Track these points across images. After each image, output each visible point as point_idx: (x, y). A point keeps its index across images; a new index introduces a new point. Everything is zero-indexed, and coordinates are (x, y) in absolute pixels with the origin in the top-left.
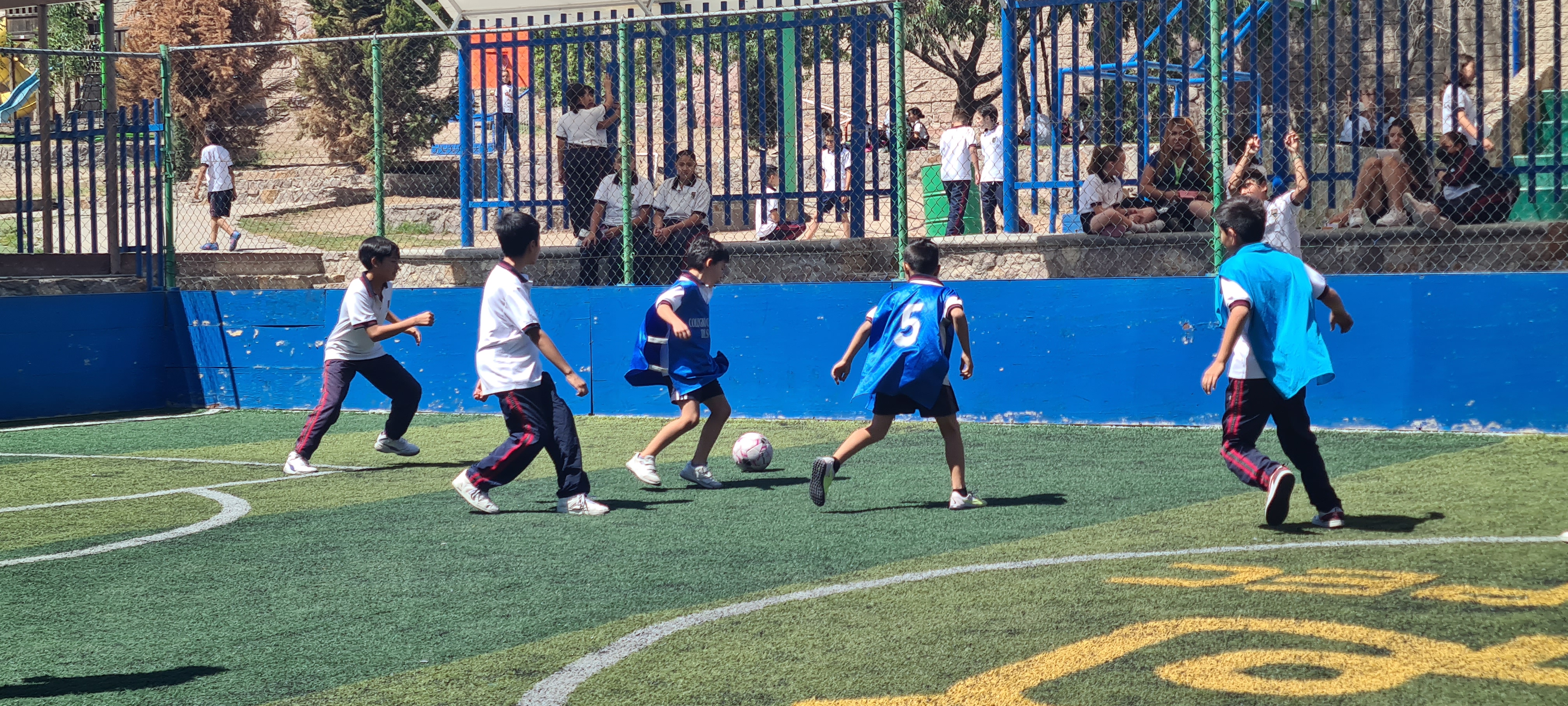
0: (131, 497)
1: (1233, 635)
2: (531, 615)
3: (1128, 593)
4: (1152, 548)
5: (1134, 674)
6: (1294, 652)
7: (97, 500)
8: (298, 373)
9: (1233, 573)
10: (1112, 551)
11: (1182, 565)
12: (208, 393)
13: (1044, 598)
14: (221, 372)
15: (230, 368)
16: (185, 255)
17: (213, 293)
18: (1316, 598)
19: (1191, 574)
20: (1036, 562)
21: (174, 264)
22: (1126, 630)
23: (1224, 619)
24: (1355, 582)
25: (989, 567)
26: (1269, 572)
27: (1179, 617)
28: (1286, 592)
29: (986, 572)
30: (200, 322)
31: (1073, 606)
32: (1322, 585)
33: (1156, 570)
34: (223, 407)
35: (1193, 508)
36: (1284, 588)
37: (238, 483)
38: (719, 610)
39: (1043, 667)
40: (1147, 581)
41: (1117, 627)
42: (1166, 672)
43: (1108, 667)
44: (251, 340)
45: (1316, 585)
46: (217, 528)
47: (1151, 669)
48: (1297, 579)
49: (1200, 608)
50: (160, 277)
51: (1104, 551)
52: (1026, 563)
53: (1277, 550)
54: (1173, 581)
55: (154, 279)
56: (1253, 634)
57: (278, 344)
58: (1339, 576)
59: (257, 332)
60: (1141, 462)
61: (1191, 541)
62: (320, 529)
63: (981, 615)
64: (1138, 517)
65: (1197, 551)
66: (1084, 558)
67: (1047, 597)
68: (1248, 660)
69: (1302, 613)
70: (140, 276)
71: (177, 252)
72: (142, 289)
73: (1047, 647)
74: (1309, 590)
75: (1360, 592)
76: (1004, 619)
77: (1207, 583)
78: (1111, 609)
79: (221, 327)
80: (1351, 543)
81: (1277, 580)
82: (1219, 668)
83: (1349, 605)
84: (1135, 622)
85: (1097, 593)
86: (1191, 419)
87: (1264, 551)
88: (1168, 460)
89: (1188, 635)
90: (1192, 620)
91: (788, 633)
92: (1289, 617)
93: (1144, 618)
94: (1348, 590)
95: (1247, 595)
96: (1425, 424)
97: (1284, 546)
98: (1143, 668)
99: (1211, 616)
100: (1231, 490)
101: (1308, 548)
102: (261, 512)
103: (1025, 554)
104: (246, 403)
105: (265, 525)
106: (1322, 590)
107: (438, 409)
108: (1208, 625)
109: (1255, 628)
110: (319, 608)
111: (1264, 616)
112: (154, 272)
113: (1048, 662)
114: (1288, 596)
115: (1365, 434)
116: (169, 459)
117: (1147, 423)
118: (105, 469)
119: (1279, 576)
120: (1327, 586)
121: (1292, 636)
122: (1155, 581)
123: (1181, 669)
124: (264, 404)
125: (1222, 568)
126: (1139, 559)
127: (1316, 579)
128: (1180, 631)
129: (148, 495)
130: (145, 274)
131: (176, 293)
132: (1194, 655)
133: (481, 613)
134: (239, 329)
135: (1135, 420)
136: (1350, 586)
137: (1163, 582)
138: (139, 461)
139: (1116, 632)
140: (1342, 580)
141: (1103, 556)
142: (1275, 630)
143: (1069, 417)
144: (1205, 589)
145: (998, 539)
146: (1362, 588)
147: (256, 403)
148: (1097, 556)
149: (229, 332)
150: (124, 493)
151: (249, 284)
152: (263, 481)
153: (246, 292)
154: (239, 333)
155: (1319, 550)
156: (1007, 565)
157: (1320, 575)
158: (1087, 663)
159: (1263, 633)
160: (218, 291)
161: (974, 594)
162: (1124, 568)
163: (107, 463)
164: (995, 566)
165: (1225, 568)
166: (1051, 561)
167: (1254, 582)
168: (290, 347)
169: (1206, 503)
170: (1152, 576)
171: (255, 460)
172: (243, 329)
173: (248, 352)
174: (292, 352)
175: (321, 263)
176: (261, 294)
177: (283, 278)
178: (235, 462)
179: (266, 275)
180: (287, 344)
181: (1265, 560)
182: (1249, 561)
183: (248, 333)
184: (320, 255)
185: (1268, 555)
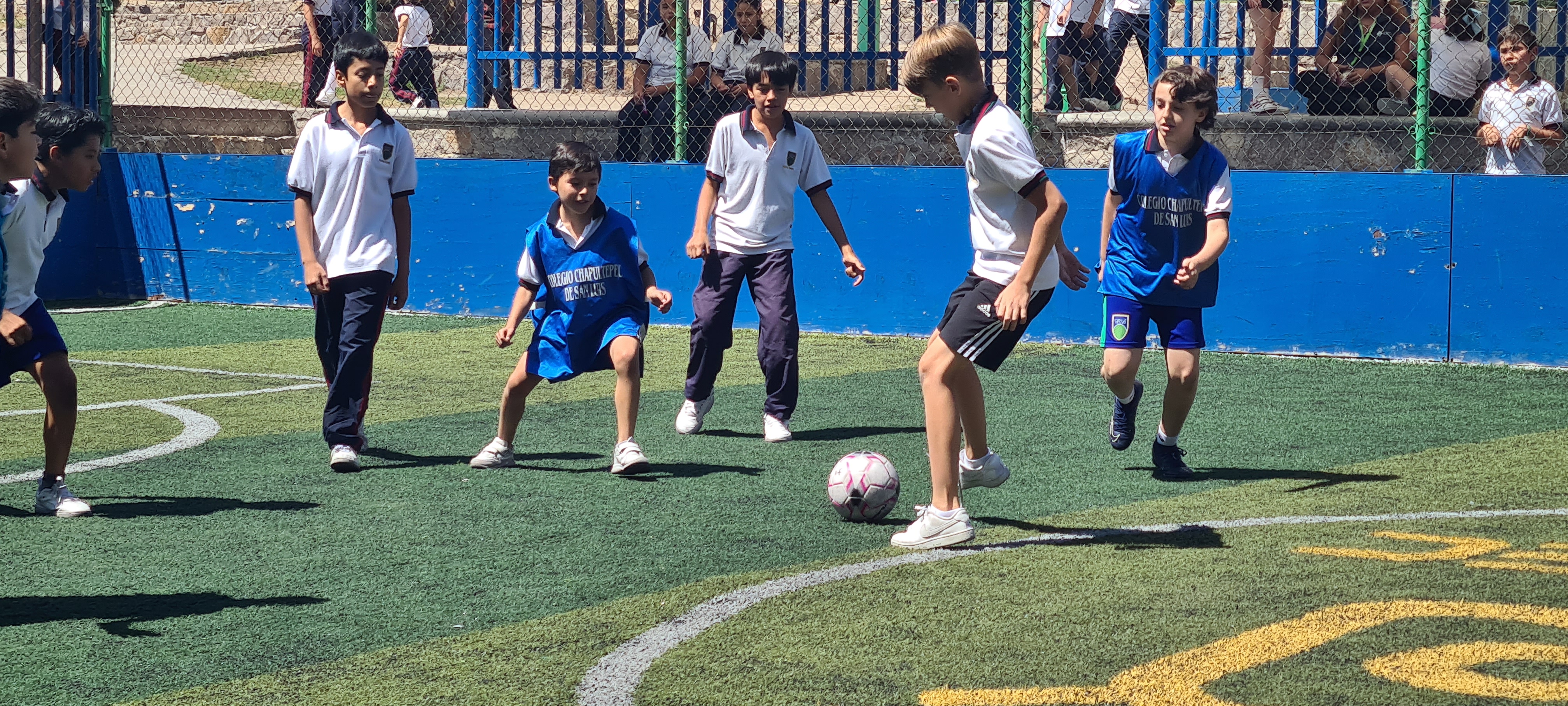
1: (1456, 623)
3: (1321, 568)
4: (1344, 512)
5: (1338, 667)
6: (1534, 646)
8: (263, 260)
9: (1448, 545)
10: (1296, 514)
11: (1385, 534)
12: (150, 282)
13: (1215, 570)
14: (167, 255)
15: (178, 250)
16: (124, 107)
17: (159, 156)
18: (1553, 580)
19: (1396, 545)
20: (1199, 523)
22: (1322, 613)
23: (1444, 602)
25: (1143, 528)
26: (1493, 545)
27: (1388, 599)
28: (1517, 570)
30: (142, 193)
31: (1254, 581)
32: (1561, 563)
33: (1352, 540)
34: (169, 299)
35: (1391, 462)
36: (1514, 566)
37: (200, 396)
38: (816, 573)
39: (1224, 656)
40: (1343, 552)
41: (1312, 609)
42: (1378, 666)
43: (1304, 657)
44: (205, 216)
45: (1553, 563)
46: (178, 451)
47: (1358, 662)
48: (1529, 555)
49: (1412, 588)
51: (1285, 514)
53: (1500, 518)
54: (1375, 554)
56: (1480, 622)
57: (239, 222)
59: (213, 206)
60: (1320, 402)
61: (1392, 503)
62: (306, 458)
63: (1142, 590)
65: (1402, 516)
66: (1262, 521)
67: (1220, 568)
68: (1477, 654)
69: (1539, 598)
71: (114, 103)
73: (1227, 633)
74: (1546, 569)
76: (1170, 596)
77: (1418, 557)
78: (1301, 586)
79: (168, 199)
81: (1504, 555)
82: (1442, 663)
84: (1333, 603)
85: (1283, 566)
86: (1378, 350)
87: (1484, 519)
88: (1354, 401)
89: (1401, 621)
90: (1404, 603)
92: (1524, 602)
93: (1344, 599)
95: (1471, 572)
97: (1508, 513)
98: (1347, 661)
99: (1427, 600)
100: (1436, 440)
101: (1539, 517)
102: (233, 433)
103: (1187, 514)
104: (198, 295)
105: (240, 450)
106: (1560, 570)
107: (437, 310)
108: (1423, 609)
109: (1482, 615)
111: (1492, 600)
113: (1230, 649)
114: (1519, 576)
116: (110, 363)
117: (1323, 354)
119: (1505, 550)
121: (1528, 625)
122: (1354, 552)
123: (1395, 663)
124: (219, 297)
125: (1435, 539)
126: (1329, 524)
127: (1552, 555)
128: (1390, 617)
131: (113, 156)
132: (1410, 647)
134: (190, 202)
135: (1309, 349)
137: (1364, 554)
139: (1309, 615)
141: (1285, 519)
143: (1227, 344)
144: (1416, 565)
145: (1149, 494)
147: (210, 296)
148: (1277, 520)
149: (178, 205)
151: (202, 147)
152: (231, 394)
153: (200, 156)
154: (190, 207)
155: (1552, 519)
157: (1557, 550)
158: (1278, 653)
160: (165, 154)
162: (1311, 535)
164: (1152, 528)
165: (1439, 539)
166: (1219, 523)
167: (1476, 557)
168: (254, 226)
169: (1406, 456)
170: (1349, 546)
171: (217, 367)
172: (196, 203)
173: (202, 231)
174: (256, 233)
175: (292, 122)
176: (218, 158)
177: (244, 139)
178: (193, 370)
179: (222, 135)
180: (251, 222)
181: (1487, 530)
182: (1465, 531)
183: (201, 208)
184: (292, 112)
185: (1489, 524)
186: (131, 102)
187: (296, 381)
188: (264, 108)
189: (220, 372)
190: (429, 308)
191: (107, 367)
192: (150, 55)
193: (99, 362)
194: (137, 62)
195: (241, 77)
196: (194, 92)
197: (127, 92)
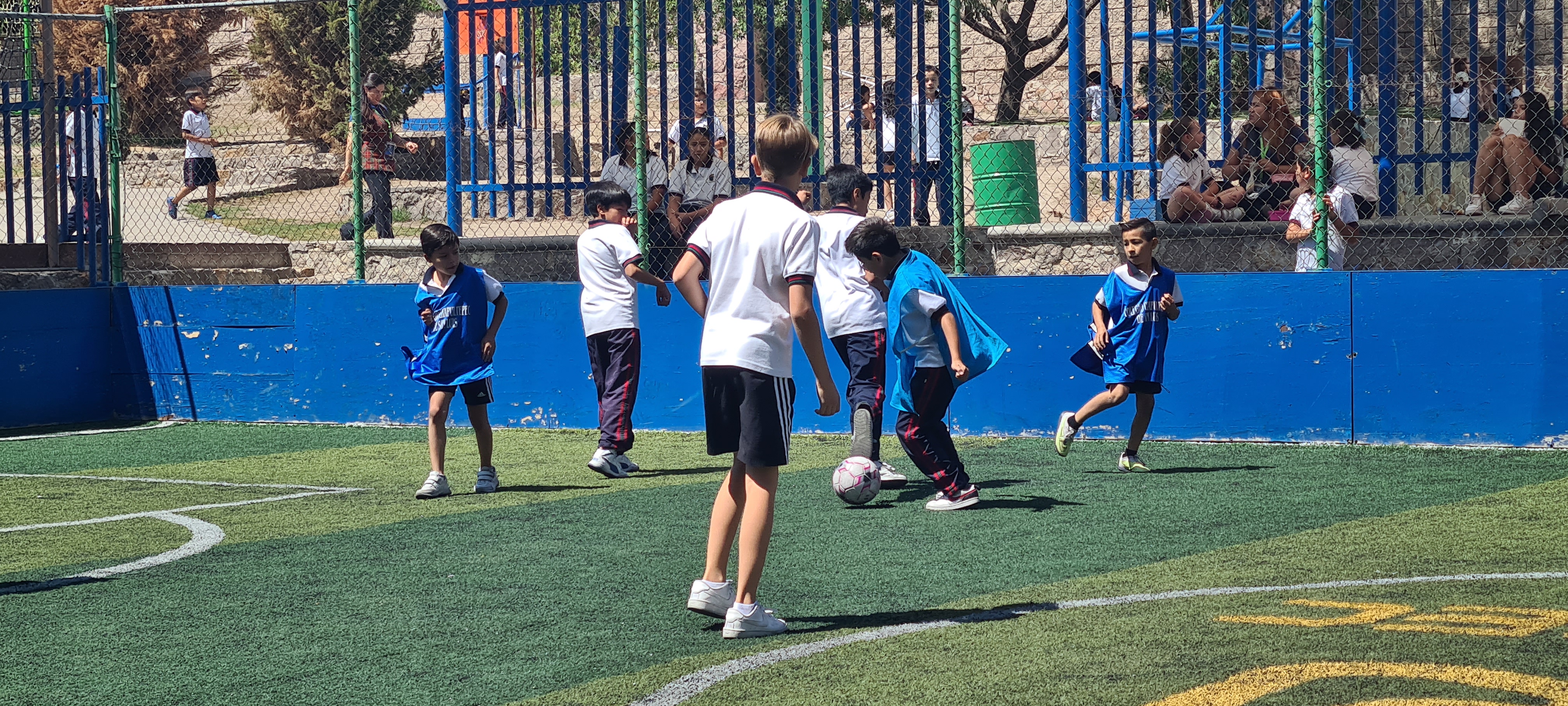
0: (86, 522)
1: (1366, 682)
2: (561, 658)
3: (1241, 634)
4: (1261, 583)
6: (1438, 701)
7: (47, 525)
8: (263, 381)
9: (1357, 611)
10: (1216, 586)
11: (1299, 602)
12: (160, 404)
13: (1145, 640)
14: (176, 378)
15: (186, 374)
16: (133, 245)
17: (166, 289)
18: (1455, 639)
19: (1309, 612)
20: (1130, 598)
21: (121, 256)
22: (1243, 676)
23: (1354, 663)
24: (1499, 620)
25: (1078, 603)
26: (1398, 610)
27: (1302, 661)
28: (1421, 632)
29: (1076, 608)
30: (151, 323)
31: (1179, 649)
32: (1461, 625)
33: (1269, 608)
34: (178, 419)
35: (1303, 536)
36: (1418, 628)
37: (207, 506)
38: (776, 652)
40: (1261, 619)
41: (1233, 673)
44: (210, 343)
45: (1454, 624)
46: (188, 558)
48: (1432, 618)
49: (1325, 650)
50: (105, 270)
51: (1207, 585)
52: (1119, 599)
53: (1404, 584)
54: (1290, 620)
55: (99, 273)
56: (1389, 681)
57: (241, 347)
58: (1479, 614)
59: (216, 333)
60: (1236, 484)
61: (1307, 574)
62: (305, 559)
63: (1075, 659)
64: (1242, 547)
65: (1314, 585)
66: (1185, 593)
67: (1148, 637)
69: (1442, 656)
70: (81, 269)
71: (124, 242)
72: (84, 284)
74: (1448, 630)
75: (1506, 633)
76: (1102, 664)
77: (1329, 622)
78: (1223, 651)
79: (175, 328)
80: (1488, 576)
81: (1409, 619)
83: (1495, 647)
84: (1253, 667)
85: (1205, 633)
86: (1290, 434)
87: (1390, 586)
88: (1267, 481)
89: (1315, 682)
90: (1318, 664)
91: (858, 679)
92: (1429, 661)
93: (1263, 663)
94: (1491, 630)
95: (1378, 635)
96: (1558, 439)
97: (1412, 580)
99: (1339, 661)
100: (1344, 515)
101: (1440, 582)
102: (238, 539)
103: (1116, 588)
104: (204, 414)
105: (244, 554)
106: (1461, 630)
108: (1336, 670)
109: (1390, 674)
110: (318, 650)
111: (1398, 660)
112: (98, 266)
114: (1424, 637)
115: (1489, 452)
116: (124, 479)
117: (1238, 439)
118: (51, 490)
119: (1410, 614)
120: (1467, 625)
121: (1434, 681)
122: (1270, 620)
124: (224, 416)
125: (1345, 605)
126: (1248, 594)
127: (1453, 618)
128: (1305, 677)
129: (104, 519)
130: (87, 267)
131: (124, 290)
133: (501, 657)
134: (196, 330)
135: (1225, 435)
136: (1494, 626)
137: (1280, 621)
138: (90, 481)
139: (1232, 678)
140: (1483, 619)
141: (1206, 591)
142: (1414, 676)
144: (1328, 629)
145: (1084, 573)
146: (1508, 628)
147: (216, 414)
148: (1199, 592)
149: (185, 333)
150: (77, 518)
151: (205, 279)
152: (235, 504)
153: (204, 288)
154: (196, 334)
155: (1453, 584)
156: (1099, 602)
157: (1457, 613)
159: (1400, 679)
160: (171, 286)
161: (1064, 635)
162: (1232, 605)
163: (53, 483)
164: (1086, 603)
165: (1348, 605)
166: (1148, 597)
167: (1383, 621)
168: (255, 350)
169: (1317, 531)
170: (1265, 614)
171: (223, 480)
172: (200, 330)
173: (207, 356)
174: (257, 356)
175: (288, 254)
176: (221, 289)
177: (244, 271)
178: (200, 483)
179: (225, 268)
180: (252, 347)
181: (1393, 595)
182: (1373, 597)
183: (206, 335)
184: (287, 245)
185: (1395, 591)
186: (140, 240)
187: (296, 490)
188: (261, 242)
189: (225, 484)
190: (417, 421)
191: (121, 483)
192: (156, 197)
193: (113, 478)
194: (144, 204)
195: (240, 215)
196: (197, 229)
197: (136, 231)
